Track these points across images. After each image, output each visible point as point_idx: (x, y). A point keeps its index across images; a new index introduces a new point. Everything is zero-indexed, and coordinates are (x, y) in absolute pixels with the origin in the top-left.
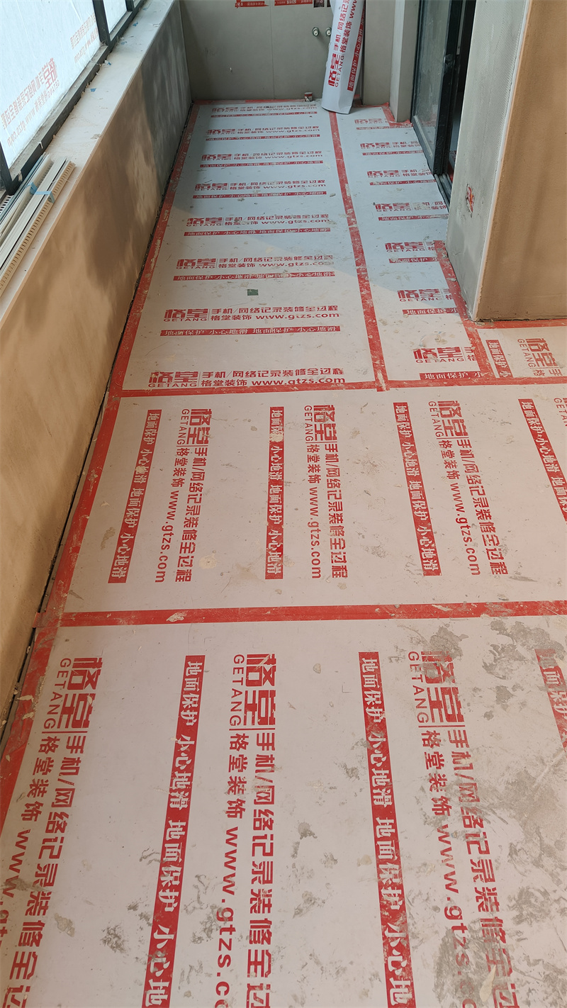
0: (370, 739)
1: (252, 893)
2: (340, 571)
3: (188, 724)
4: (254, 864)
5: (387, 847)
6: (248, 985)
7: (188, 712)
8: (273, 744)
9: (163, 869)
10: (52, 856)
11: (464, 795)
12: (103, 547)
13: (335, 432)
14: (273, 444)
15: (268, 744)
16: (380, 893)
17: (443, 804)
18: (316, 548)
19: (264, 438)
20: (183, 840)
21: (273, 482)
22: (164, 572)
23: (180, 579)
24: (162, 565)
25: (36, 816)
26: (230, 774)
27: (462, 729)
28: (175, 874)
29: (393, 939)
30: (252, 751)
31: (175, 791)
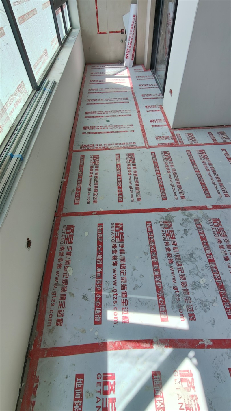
0: (150, 244)
1: (121, 285)
2: (139, 200)
3: (100, 242)
4: (121, 278)
5: (157, 272)
6: (122, 308)
7: (100, 239)
8: (124, 247)
9: (97, 280)
10: (66, 277)
11: (177, 258)
12: (71, 195)
13: (135, 161)
14: (117, 164)
15: (122, 247)
16: (156, 284)
17: (171, 261)
18: (132, 193)
19: (115, 163)
20: (101, 272)
21: (118, 175)
22: (89, 201)
23: (94, 203)
24: (89, 199)
25: (61, 267)
26: (113, 255)
27: (175, 241)
28: (100, 281)
29: (160, 295)
30: (118, 249)
31: (98, 260)
